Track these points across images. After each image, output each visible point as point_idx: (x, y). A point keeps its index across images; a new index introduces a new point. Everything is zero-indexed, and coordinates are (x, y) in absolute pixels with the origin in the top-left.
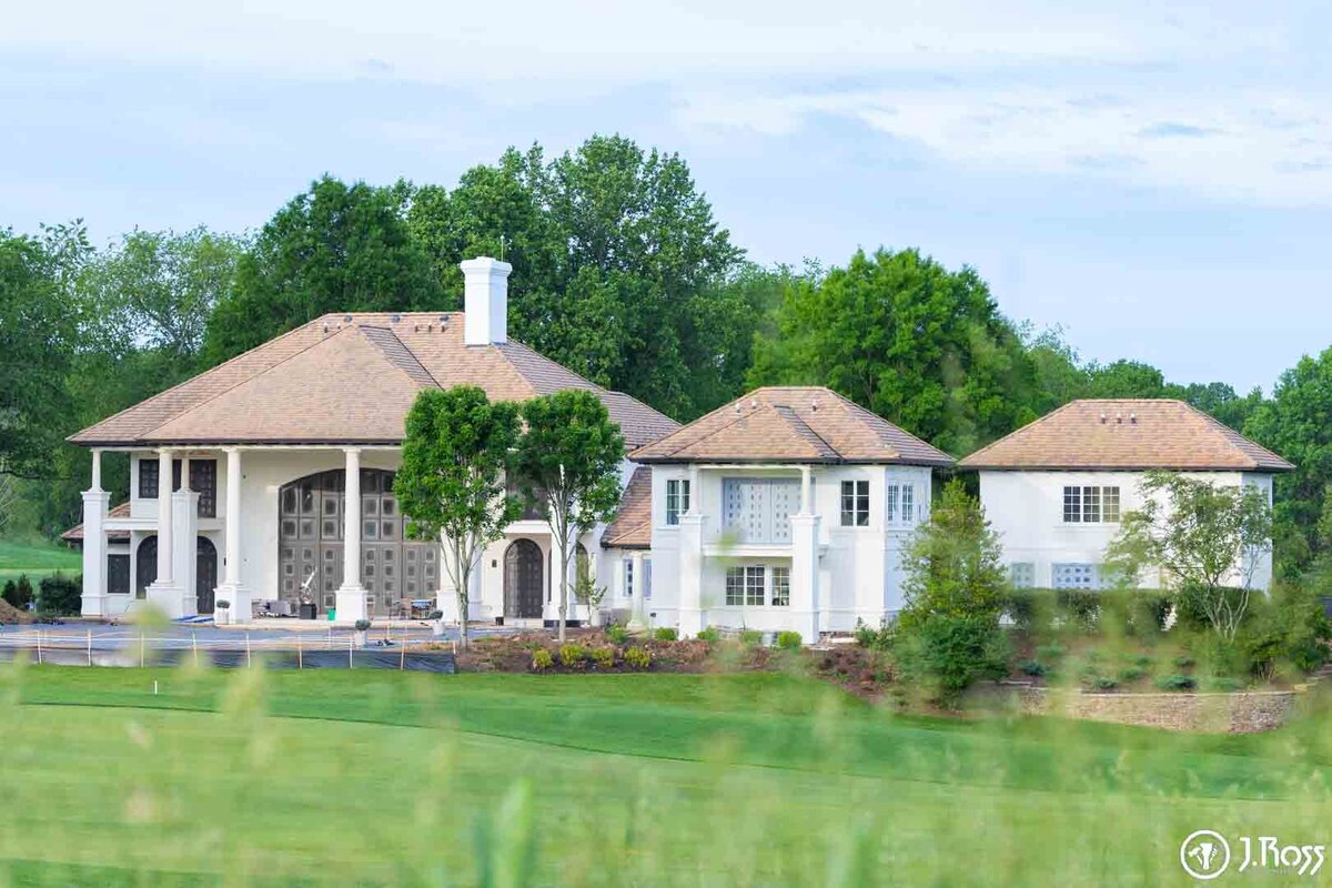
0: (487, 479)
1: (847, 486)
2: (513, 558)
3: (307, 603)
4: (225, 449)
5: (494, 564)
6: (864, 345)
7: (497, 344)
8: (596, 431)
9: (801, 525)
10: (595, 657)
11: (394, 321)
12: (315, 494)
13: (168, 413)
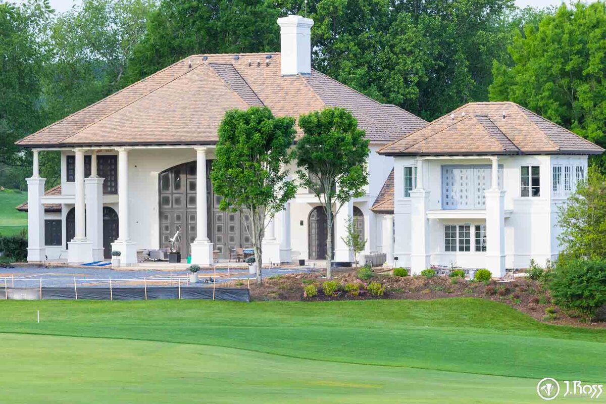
0: (273, 170)
1: (525, 169)
2: (314, 219)
3: (174, 251)
4: (116, 148)
5: (302, 223)
6: (568, 68)
7: (302, 74)
8: (349, 136)
9: (492, 197)
10: (346, 289)
11: (235, 59)
12: (183, 177)
13: (83, 124)
